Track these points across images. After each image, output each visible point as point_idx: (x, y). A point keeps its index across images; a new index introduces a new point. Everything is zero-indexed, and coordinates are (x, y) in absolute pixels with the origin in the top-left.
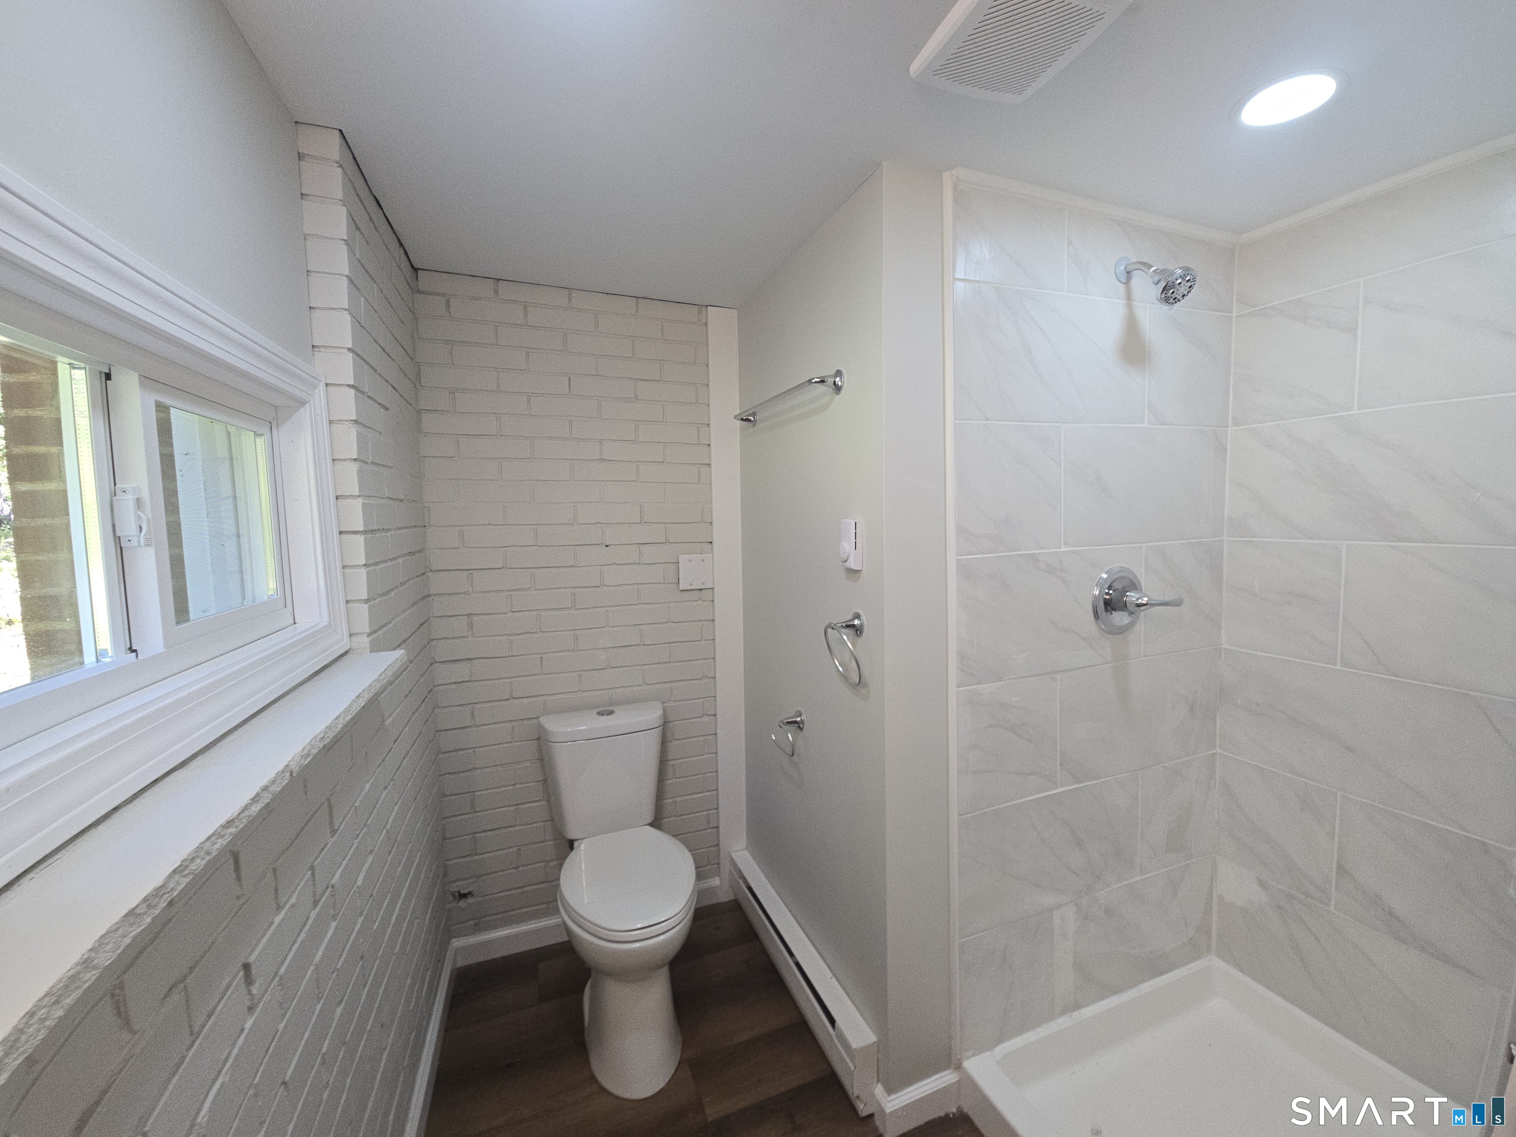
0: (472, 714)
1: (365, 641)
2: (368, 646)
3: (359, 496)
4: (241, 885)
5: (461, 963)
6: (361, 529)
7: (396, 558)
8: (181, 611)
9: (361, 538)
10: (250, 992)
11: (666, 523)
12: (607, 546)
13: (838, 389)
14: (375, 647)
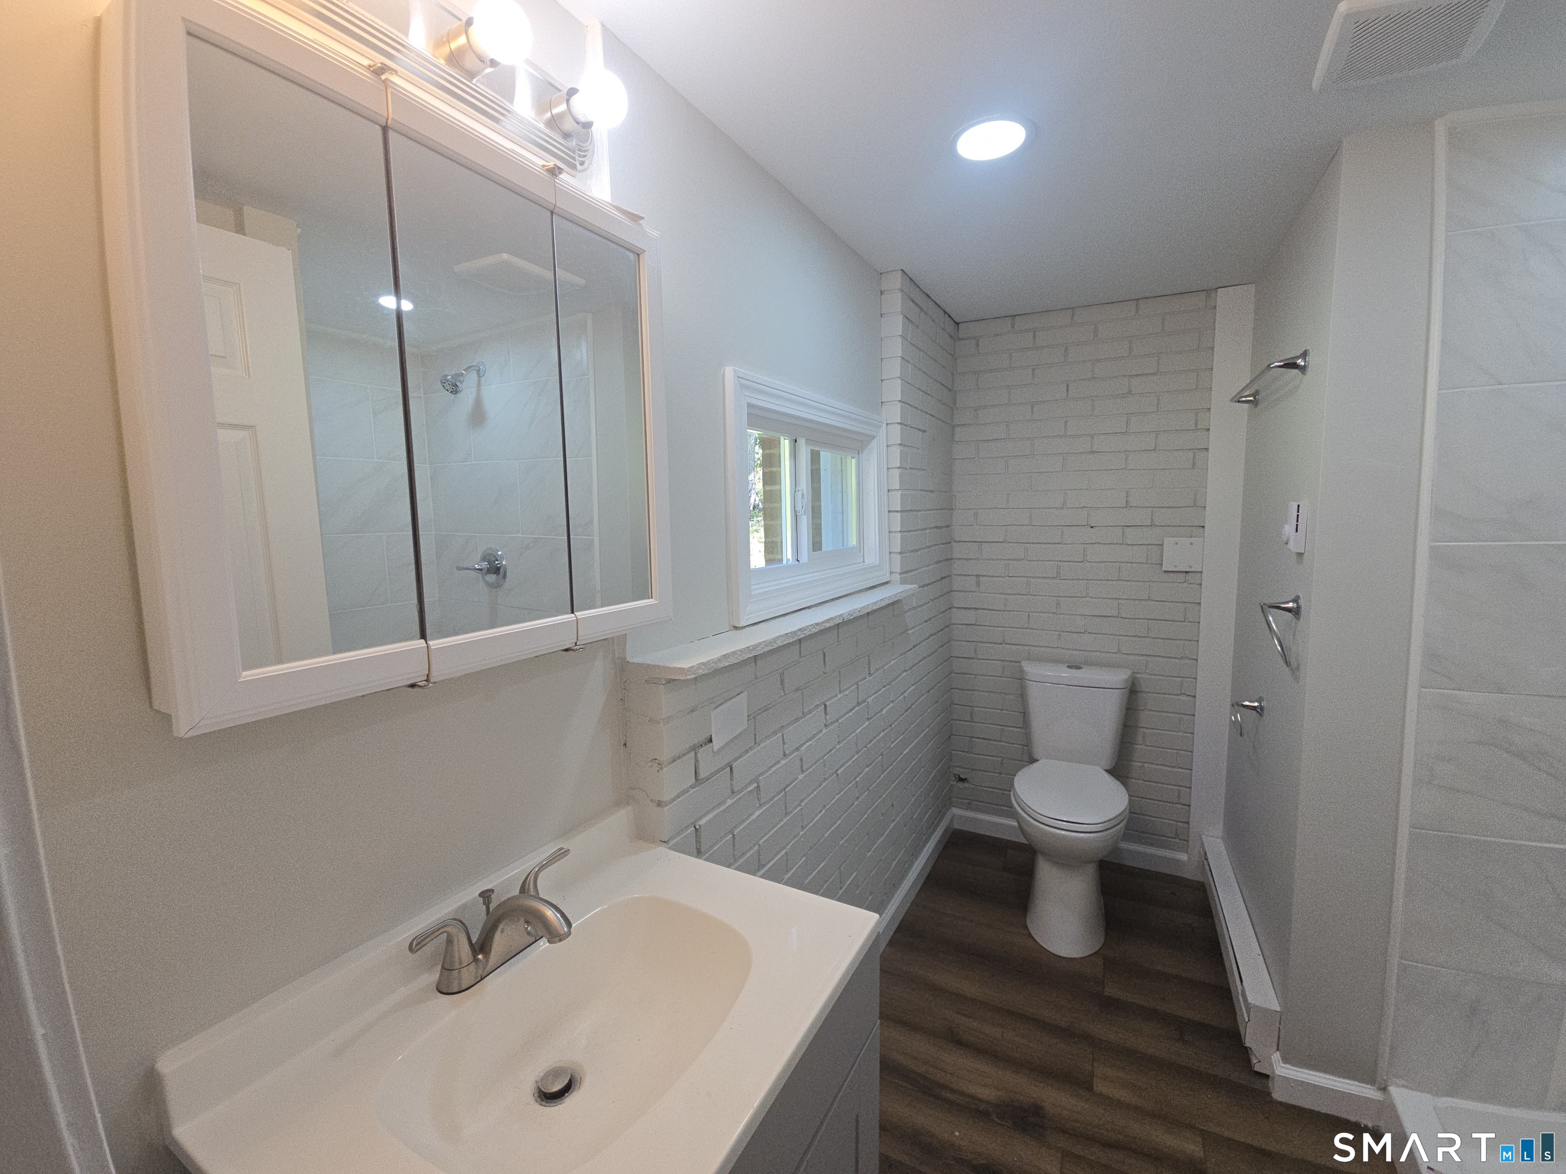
0: (976, 650)
1: (897, 577)
2: (899, 580)
3: (900, 490)
4: (825, 669)
5: (956, 826)
6: (899, 509)
7: (925, 529)
8: (816, 545)
9: (899, 515)
10: (826, 718)
11: (1152, 507)
12: (1092, 527)
13: (1303, 369)
14: (903, 582)
